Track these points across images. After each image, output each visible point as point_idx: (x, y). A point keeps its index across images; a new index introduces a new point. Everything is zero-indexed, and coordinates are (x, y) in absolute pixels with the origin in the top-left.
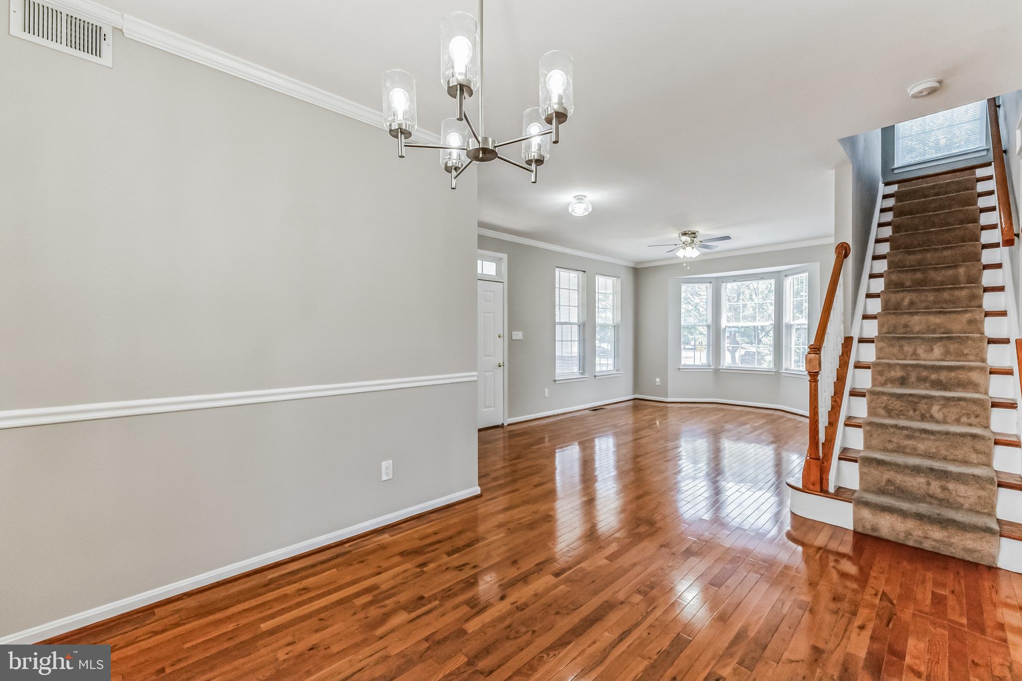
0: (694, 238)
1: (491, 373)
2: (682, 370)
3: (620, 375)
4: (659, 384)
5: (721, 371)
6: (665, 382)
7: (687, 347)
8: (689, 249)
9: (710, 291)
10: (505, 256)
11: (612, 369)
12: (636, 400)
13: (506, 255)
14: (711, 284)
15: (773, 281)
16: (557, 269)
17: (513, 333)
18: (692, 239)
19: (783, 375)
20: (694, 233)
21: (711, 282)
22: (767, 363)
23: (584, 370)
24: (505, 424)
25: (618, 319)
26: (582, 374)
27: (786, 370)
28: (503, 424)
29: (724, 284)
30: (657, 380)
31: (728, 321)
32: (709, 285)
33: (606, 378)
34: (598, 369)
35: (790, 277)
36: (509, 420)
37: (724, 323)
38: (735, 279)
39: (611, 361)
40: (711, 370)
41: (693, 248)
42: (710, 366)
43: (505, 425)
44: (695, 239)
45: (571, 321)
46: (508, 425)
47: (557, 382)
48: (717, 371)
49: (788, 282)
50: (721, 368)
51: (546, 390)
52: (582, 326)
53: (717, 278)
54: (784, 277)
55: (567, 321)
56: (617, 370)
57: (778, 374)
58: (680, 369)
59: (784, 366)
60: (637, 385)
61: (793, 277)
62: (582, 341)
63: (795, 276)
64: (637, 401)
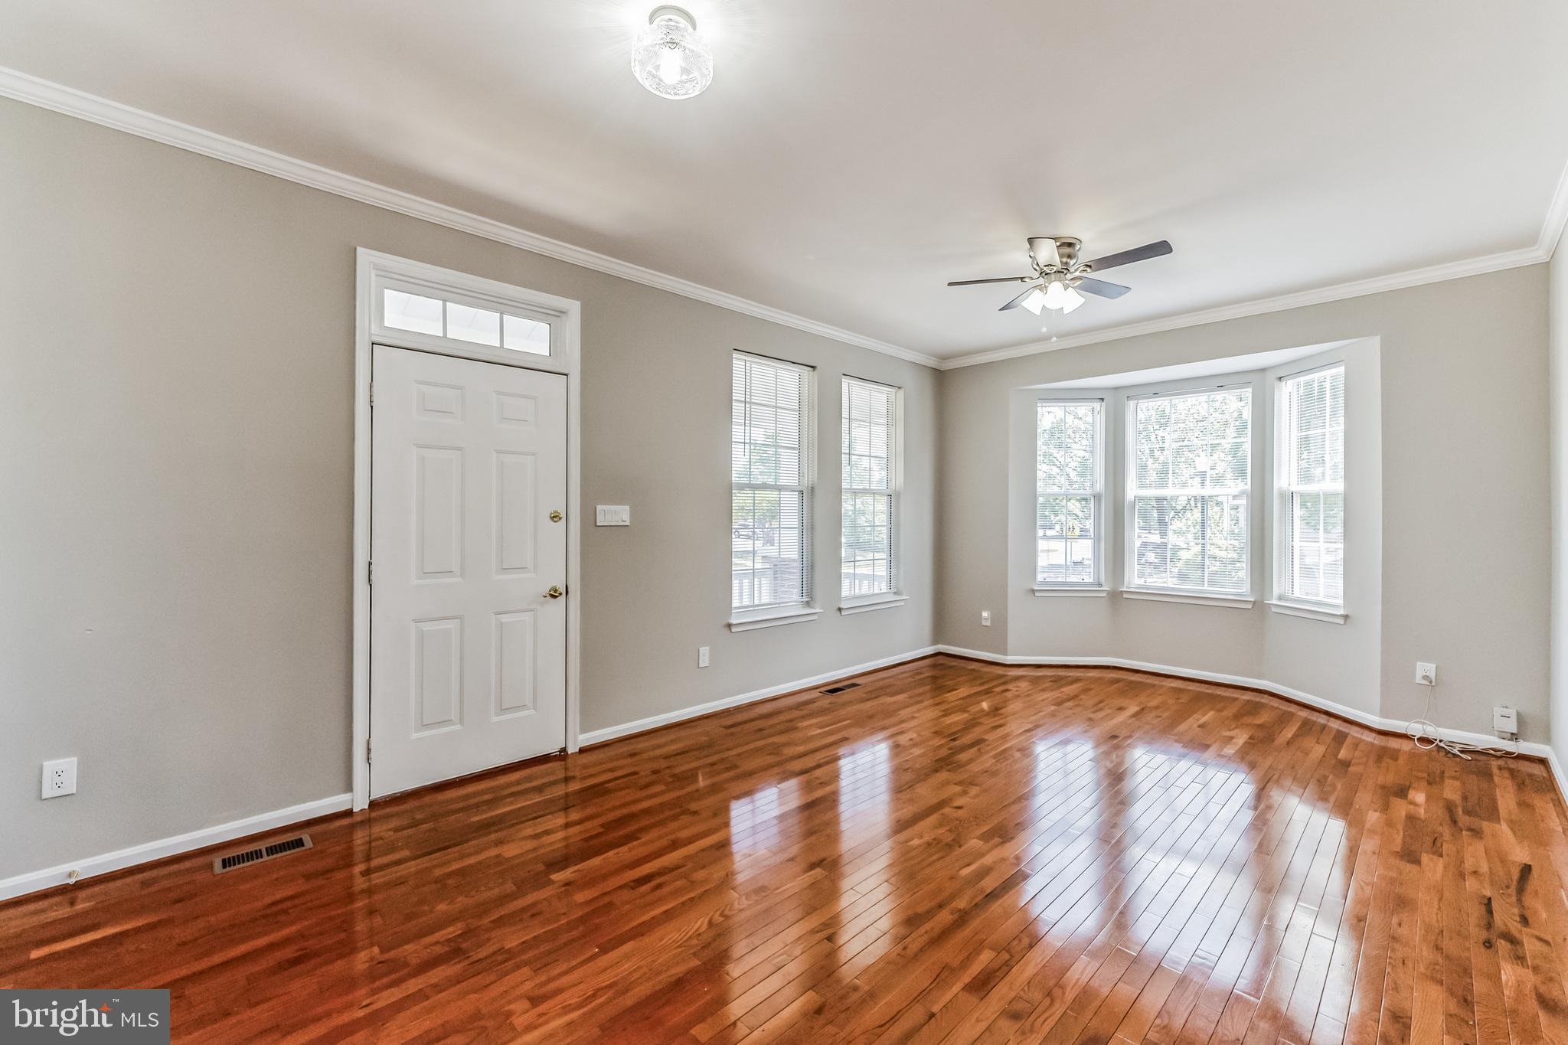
0: (1070, 256)
1: (527, 617)
2: (1037, 594)
3: (902, 603)
4: (988, 623)
5: (1125, 596)
6: (1000, 620)
7: (1049, 533)
8: (1056, 287)
9: (1100, 420)
10: (574, 307)
11: (884, 590)
12: (941, 657)
13: (578, 303)
14: (1104, 404)
15: (1248, 393)
16: (735, 355)
17: (599, 507)
18: (1065, 260)
19: (1274, 609)
20: (1070, 245)
21: (1103, 399)
22: (1236, 584)
23: (810, 594)
24: (572, 749)
25: (898, 481)
26: (808, 604)
27: (1280, 598)
28: (564, 750)
29: (1132, 403)
30: (985, 614)
31: (1142, 485)
32: (1097, 405)
33: (869, 612)
34: (845, 591)
35: (1290, 382)
36: (582, 737)
37: (1132, 490)
38: (1155, 390)
39: (882, 570)
40: (1104, 595)
41: (1066, 287)
42: (1100, 585)
43: (570, 751)
44: (1072, 262)
45: (782, 482)
46: (582, 751)
47: (734, 630)
48: (1116, 597)
49: (1287, 394)
50: (1125, 589)
51: (705, 651)
52: (808, 495)
53: (1116, 389)
54: (1277, 383)
55: (770, 481)
56: (895, 593)
57: (1259, 607)
58: (1033, 591)
59: (1276, 591)
60: (941, 621)
61: (1297, 380)
62: (808, 530)
63: (1302, 379)
64: (941, 660)
